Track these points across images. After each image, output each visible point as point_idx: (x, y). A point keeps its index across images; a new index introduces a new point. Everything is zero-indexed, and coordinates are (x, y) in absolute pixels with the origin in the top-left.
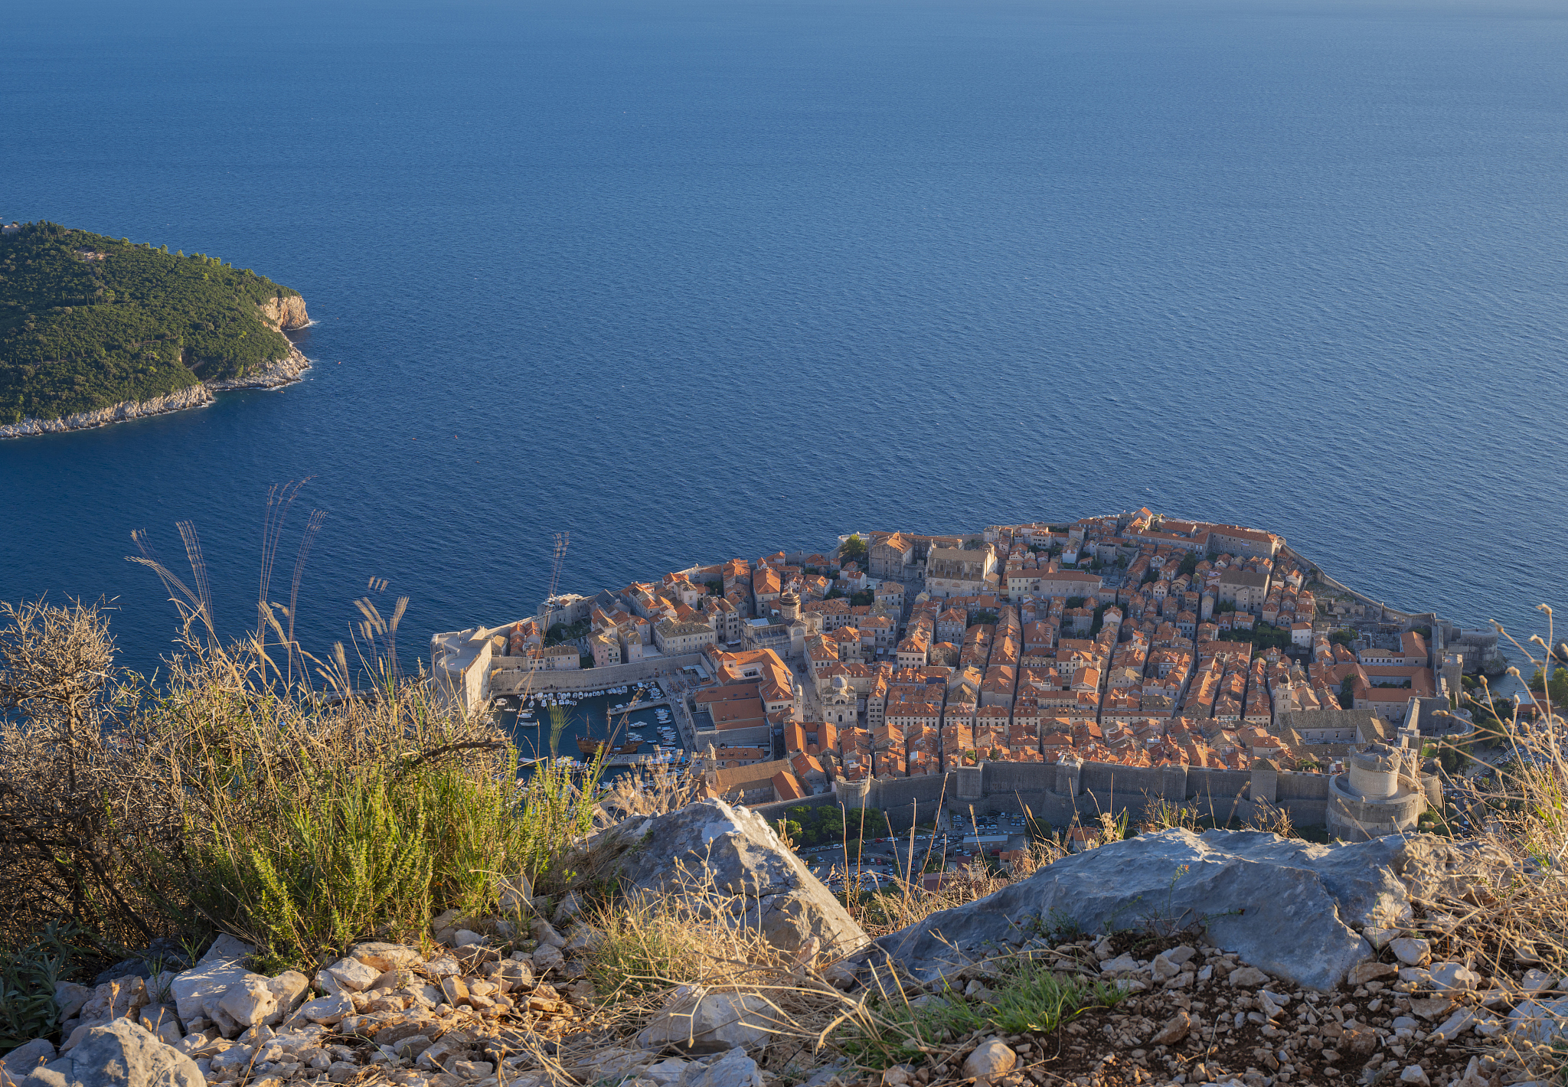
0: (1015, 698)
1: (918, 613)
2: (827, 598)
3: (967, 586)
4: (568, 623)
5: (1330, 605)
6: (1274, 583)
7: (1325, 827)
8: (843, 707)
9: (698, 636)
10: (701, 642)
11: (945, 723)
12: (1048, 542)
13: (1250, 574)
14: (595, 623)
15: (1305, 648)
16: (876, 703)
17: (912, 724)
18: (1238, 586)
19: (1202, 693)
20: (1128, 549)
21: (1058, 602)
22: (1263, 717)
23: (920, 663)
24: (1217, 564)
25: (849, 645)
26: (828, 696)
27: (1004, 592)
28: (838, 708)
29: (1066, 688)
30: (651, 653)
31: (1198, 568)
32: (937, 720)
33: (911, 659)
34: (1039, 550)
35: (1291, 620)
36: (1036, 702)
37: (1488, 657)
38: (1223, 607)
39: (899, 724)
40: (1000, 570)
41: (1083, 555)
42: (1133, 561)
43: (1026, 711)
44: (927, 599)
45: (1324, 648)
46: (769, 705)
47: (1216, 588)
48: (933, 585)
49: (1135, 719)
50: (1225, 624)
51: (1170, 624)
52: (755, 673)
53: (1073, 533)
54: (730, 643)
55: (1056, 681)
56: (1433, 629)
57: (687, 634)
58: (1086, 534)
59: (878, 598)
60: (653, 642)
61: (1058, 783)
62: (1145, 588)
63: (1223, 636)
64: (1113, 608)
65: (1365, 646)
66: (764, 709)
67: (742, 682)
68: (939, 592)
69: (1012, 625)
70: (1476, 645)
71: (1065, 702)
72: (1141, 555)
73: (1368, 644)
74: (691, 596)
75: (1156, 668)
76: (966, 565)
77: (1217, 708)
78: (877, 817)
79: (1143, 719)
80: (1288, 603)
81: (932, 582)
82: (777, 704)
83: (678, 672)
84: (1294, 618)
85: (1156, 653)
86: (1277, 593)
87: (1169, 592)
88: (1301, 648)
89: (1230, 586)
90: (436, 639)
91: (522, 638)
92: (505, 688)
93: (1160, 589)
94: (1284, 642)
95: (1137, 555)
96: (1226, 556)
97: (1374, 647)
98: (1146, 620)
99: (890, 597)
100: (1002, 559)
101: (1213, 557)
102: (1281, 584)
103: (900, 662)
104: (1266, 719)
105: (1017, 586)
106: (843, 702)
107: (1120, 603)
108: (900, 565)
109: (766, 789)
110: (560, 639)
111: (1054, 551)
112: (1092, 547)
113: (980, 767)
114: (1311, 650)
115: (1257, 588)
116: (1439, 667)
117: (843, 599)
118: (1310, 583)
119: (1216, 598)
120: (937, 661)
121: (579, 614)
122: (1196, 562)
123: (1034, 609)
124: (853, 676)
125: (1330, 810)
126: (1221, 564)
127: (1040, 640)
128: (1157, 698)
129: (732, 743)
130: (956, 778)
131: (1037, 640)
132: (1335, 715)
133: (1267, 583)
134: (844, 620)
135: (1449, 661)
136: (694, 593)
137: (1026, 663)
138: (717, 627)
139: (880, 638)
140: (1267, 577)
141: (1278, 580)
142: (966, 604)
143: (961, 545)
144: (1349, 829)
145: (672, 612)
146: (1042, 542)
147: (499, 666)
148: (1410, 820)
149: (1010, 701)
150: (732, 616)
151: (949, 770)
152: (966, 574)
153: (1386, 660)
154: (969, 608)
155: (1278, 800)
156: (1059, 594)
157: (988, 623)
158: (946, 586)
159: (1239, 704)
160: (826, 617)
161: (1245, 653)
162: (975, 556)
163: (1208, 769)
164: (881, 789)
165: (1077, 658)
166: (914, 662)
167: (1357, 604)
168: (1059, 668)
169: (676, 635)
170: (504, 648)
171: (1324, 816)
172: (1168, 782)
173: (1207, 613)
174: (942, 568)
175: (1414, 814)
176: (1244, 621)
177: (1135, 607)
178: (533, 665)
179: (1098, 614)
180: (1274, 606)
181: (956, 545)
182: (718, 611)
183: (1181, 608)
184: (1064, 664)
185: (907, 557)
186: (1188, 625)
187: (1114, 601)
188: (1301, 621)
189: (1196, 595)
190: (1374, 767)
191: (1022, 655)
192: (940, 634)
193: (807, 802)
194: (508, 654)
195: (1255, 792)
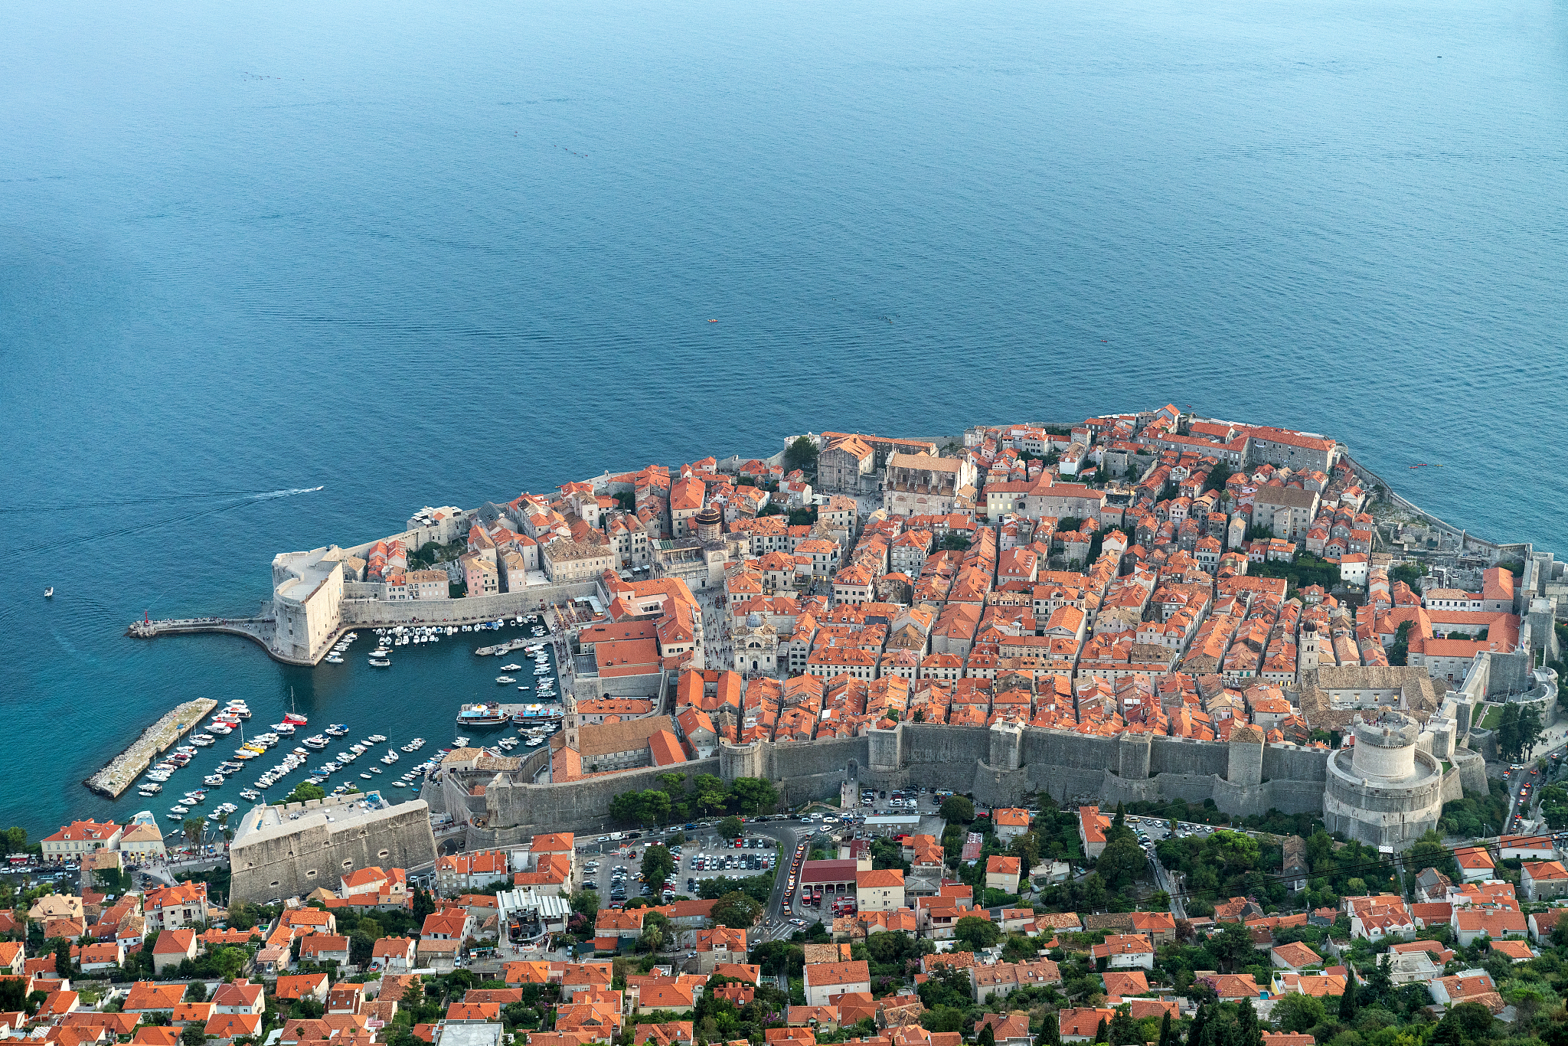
0: (973, 644)
1: (870, 534)
2: (761, 514)
3: (934, 505)
4: (443, 542)
5: (1396, 531)
6: (1325, 503)
7: (1321, 815)
8: (758, 653)
9: (594, 560)
10: (598, 567)
11: (882, 674)
12: (1046, 447)
13: (1296, 491)
15: (1361, 587)
16: (798, 647)
17: (833, 674)
18: (1277, 507)
19: (1211, 641)
20: (1144, 458)
21: (1047, 523)
22: (1286, 675)
23: (862, 598)
24: (1254, 478)
25: (779, 575)
26: (740, 638)
27: (981, 509)
28: (751, 653)
29: (1040, 633)
30: (536, 580)
31: (1231, 481)
32: (872, 670)
33: (850, 592)
34: (1032, 457)
35: (1342, 550)
36: (997, 651)
38: (1257, 532)
39: (817, 673)
40: (981, 485)
41: (1087, 464)
42: (1148, 473)
43: (983, 661)
44: (884, 518)
45: (1380, 587)
46: (665, 648)
47: (1249, 507)
48: (894, 500)
49: (1121, 674)
50: (1258, 556)
51: (1185, 554)
52: (657, 607)
53: (1075, 436)
54: (637, 569)
55: (1026, 624)
56: (1528, 563)
57: (579, 557)
58: (1093, 438)
59: (823, 516)
60: (541, 567)
61: (992, 752)
62: (1162, 506)
63: (1253, 569)
64: (1116, 533)
65: (1435, 585)
66: (660, 654)
67: (639, 618)
68: (900, 510)
69: (987, 548)
71: (1034, 651)
72: (1159, 465)
73: (1440, 583)
74: (590, 513)
75: (1159, 609)
76: (934, 475)
77: (1226, 661)
78: (767, 788)
79: (1130, 673)
80: (1341, 528)
81: (892, 496)
82: (675, 646)
83: (570, 604)
84: (1347, 547)
85: (1163, 589)
86: (1328, 515)
87: (1190, 512)
88: (1354, 586)
89: (1267, 506)
90: (280, 559)
91: (382, 560)
92: (360, 620)
93: (1178, 510)
94: (1329, 577)
95: (1154, 464)
96: (1267, 467)
97: (1449, 586)
98: (1156, 547)
99: (837, 515)
100: (983, 469)
101: (1251, 468)
102: (1334, 504)
103: (838, 597)
104: (1287, 677)
105: (998, 505)
106: (758, 645)
107: (1127, 526)
108: (856, 474)
109: (641, 751)
110: (431, 561)
111: (1051, 460)
112: (1099, 454)
113: (898, 730)
114: (1366, 588)
115: (1301, 510)
116: (1526, 613)
117: (779, 517)
118: (1374, 503)
119: (1249, 521)
120: (886, 596)
121: (458, 532)
122: (1228, 475)
123: (1016, 533)
124: (775, 613)
125: (1327, 795)
126: (1260, 478)
127: (1017, 571)
128: (1152, 647)
129: (617, 693)
130: (867, 743)
131: (1014, 571)
132: (1375, 673)
133: (1315, 503)
134: (779, 544)
135: (1538, 605)
136: (594, 508)
137: (995, 599)
138: (621, 550)
139: (820, 566)
140: (1317, 496)
141: (1330, 499)
142: (932, 525)
143: (934, 450)
144: (1348, 818)
145: (565, 531)
146: (1036, 448)
147: (353, 593)
148: (1427, 809)
149: (967, 647)
150: (640, 536)
151: (862, 733)
152: (935, 488)
153: (1459, 603)
154: (936, 530)
155: (1264, 780)
156: (1050, 514)
157: (956, 549)
158: (909, 502)
159: (1256, 656)
160: (755, 538)
161: (1278, 592)
162: (946, 464)
163: (1177, 739)
164: (775, 754)
165: (1059, 595)
166: (854, 597)
167: (1432, 531)
168: (1035, 607)
169: (567, 559)
170: (360, 572)
171: (1321, 801)
172: (1126, 755)
173: (1235, 540)
174: (905, 479)
175: (1434, 801)
176: (1282, 551)
177: (1145, 531)
178: (393, 593)
179: (1097, 540)
180: (1323, 532)
181: (928, 450)
182: (622, 530)
183: (1202, 533)
184: (1042, 602)
185: (866, 465)
186: (1210, 555)
187: (1120, 523)
188: (1355, 551)
189: (1224, 517)
190: (1382, 742)
191: (993, 590)
192: (894, 563)
193: (683, 768)
194: (365, 579)
195: (1235, 769)
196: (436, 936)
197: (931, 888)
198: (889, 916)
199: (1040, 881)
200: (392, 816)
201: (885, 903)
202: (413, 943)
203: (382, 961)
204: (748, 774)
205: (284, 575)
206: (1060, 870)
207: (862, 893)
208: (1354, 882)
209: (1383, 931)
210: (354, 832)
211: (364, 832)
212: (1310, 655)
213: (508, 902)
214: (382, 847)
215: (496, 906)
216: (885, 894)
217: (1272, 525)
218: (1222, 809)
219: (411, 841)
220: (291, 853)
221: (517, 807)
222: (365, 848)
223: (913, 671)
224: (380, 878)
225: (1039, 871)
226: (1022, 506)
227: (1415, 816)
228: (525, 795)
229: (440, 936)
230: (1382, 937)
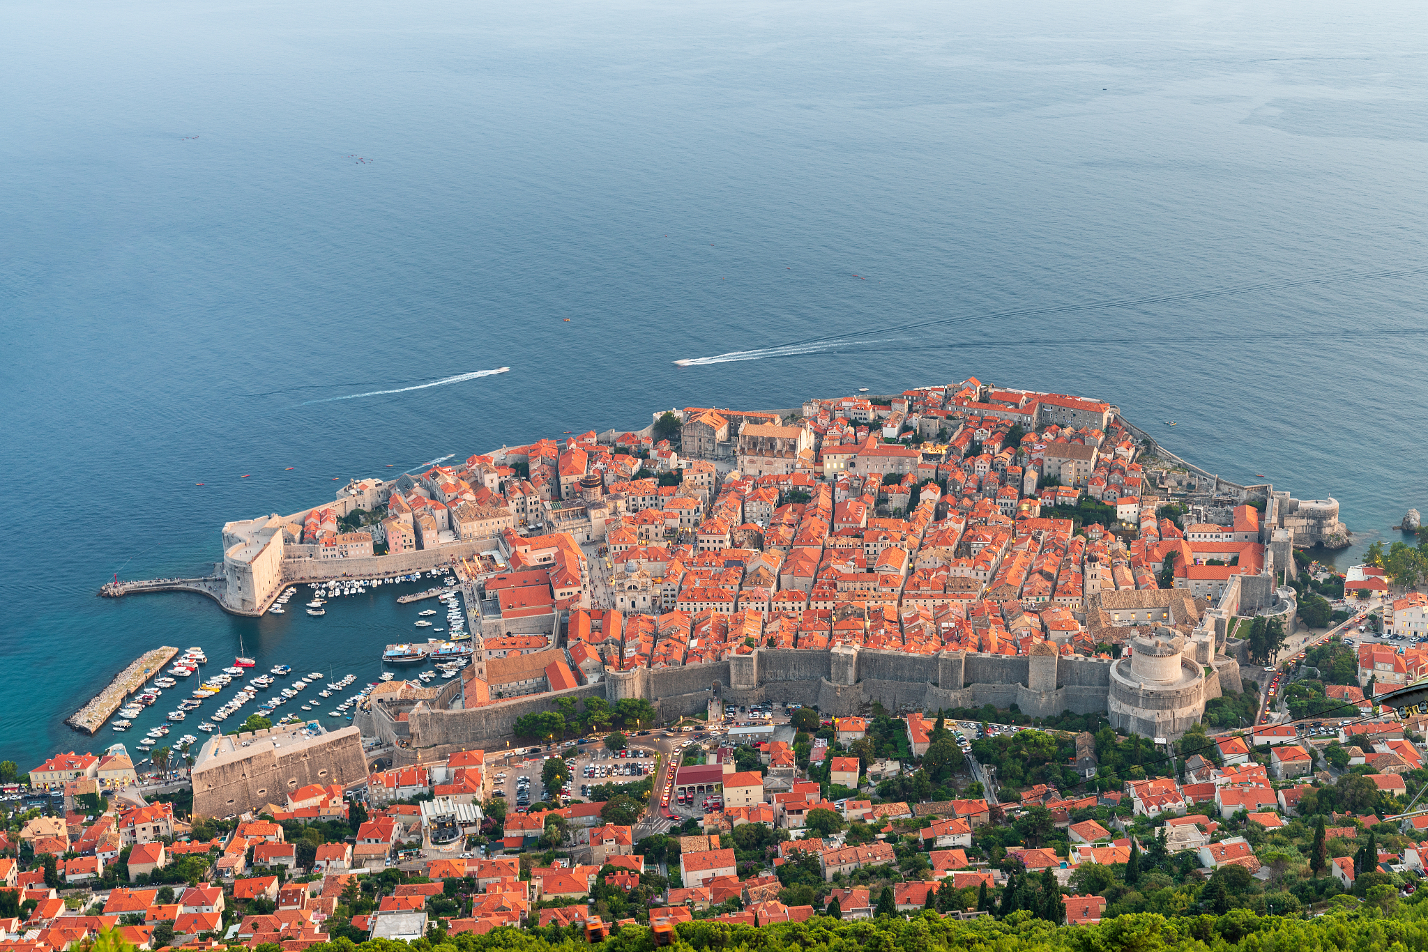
0: (815, 581)
1: (726, 491)
2: (635, 478)
3: (780, 466)
4: (368, 508)
5: (1162, 477)
6: (1102, 456)
7: (1107, 714)
8: (635, 594)
9: (495, 520)
10: (499, 526)
11: (740, 609)
12: (871, 416)
13: (1077, 446)
14: (392, 509)
15: (1134, 524)
16: (669, 588)
17: (698, 610)
18: (1063, 460)
19: (1011, 573)
20: (952, 422)
21: (873, 479)
22: (1074, 599)
23: (721, 545)
24: (1044, 437)
25: (651, 528)
26: (620, 581)
27: (818, 469)
28: (630, 594)
29: (870, 571)
30: (446, 538)
31: (1024, 440)
32: (731, 605)
33: (711, 541)
34: (860, 424)
35: (1118, 494)
36: (835, 586)
37: (1327, 531)
38: (1048, 482)
39: (685, 610)
40: (818, 448)
41: (905, 428)
42: (956, 435)
43: (823, 595)
44: (738, 478)
45: (1150, 524)
46: (557, 592)
47: (1040, 461)
48: (746, 463)
49: (939, 602)
50: (1049, 501)
51: (989, 501)
52: (549, 558)
53: (895, 406)
54: (532, 527)
55: (860, 563)
56: (1269, 500)
57: (482, 518)
58: (910, 407)
59: (687, 477)
60: (451, 527)
61: (833, 671)
62: (968, 462)
63: (1045, 512)
64: (931, 485)
65: (1195, 521)
66: (553, 597)
67: (535, 568)
68: (751, 471)
69: (824, 500)
70: (1314, 518)
71: (866, 585)
72: (965, 428)
73: (1198, 519)
74: (491, 481)
75: (969, 548)
76: (778, 441)
77: (1025, 589)
78: (646, 707)
79: (946, 601)
80: (1116, 476)
81: (744, 460)
82: (566, 590)
83: (476, 558)
84: (1122, 492)
85: (971, 531)
86: (1105, 466)
87: (992, 466)
88: (1128, 524)
89: (1055, 459)
90: (228, 527)
91: (316, 525)
92: (298, 577)
93: (982, 466)
94: (1107, 517)
95: (961, 427)
96: (1054, 427)
97: (1206, 521)
98: (964, 496)
99: (699, 477)
100: (820, 435)
101: (1041, 428)
102: (1110, 456)
103: (701, 545)
104: (1076, 601)
105: (833, 464)
106: (635, 588)
107: (940, 479)
108: (714, 442)
109: (539, 680)
110: (358, 524)
111: (876, 426)
112: (915, 420)
113: (754, 655)
114: (1138, 525)
115: (1083, 462)
116: (1269, 542)
117: (650, 480)
118: (1142, 455)
119: (1041, 472)
120: (742, 543)
121: (380, 500)
122: (1022, 435)
123: (848, 487)
124: (649, 560)
125: (1111, 697)
126: (1048, 436)
127: (850, 519)
128: (963, 579)
129: (518, 631)
130: (729, 666)
131: (847, 519)
132: (1147, 595)
133: (1094, 456)
134: (651, 502)
135: (1279, 535)
136: (495, 476)
137: (832, 544)
138: (518, 511)
139: (685, 520)
140: (1096, 450)
141: (1106, 452)
142: (778, 483)
143: (778, 420)
144: (1129, 716)
145: (470, 496)
146: (863, 416)
147: (292, 554)
148: (1193, 706)
149: (810, 584)
150: (534, 499)
151: (724, 658)
152: (779, 452)
153: (1214, 535)
154: (781, 487)
155: (1059, 687)
156: (876, 471)
157: (798, 502)
158: (759, 464)
159: (1049, 584)
160: (631, 498)
161: (1067, 531)
162: (788, 432)
163: (986, 655)
164: (652, 679)
165: (885, 538)
166: (715, 545)
167: (1190, 476)
168: (866, 549)
169: (473, 520)
170: (297, 536)
171: (1106, 702)
172: (944, 669)
173: (1030, 488)
174: (755, 445)
175: (1198, 700)
176: (1069, 496)
177: (955, 483)
178: (325, 553)
179: (916, 492)
180: (1102, 479)
181: (773, 420)
182: (519, 494)
183: (1002, 483)
184: (871, 544)
185: (722, 434)
186: (1009, 502)
187: (934, 477)
188: (1128, 495)
189: (1020, 470)
190: (1155, 651)
191: (831, 535)
192: (747, 515)
193: (575, 693)
194: (302, 542)
195: (1035, 677)
196: (369, 841)
197: (785, 786)
198: (751, 811)
199: (876, 777)
200: (329, 741)
201: (747, 800)
202: (349, 848)
203: (323, 863)
204: (629, 696)
205: (232, 540)
206: (892, 767)
207: (729, 792)
208: (1136, 769)
209: (1160, 809)
210: (298, 755)
211: (305, 756)
212: (1094, 581)
213: (430, 810)
214: (321, 768)
215: (420, 814)
216: (747, 792)
217: (1060, 475)
218: (1024, 711)
219: (346, 761)
220: (244, 775)
221: (436, 729)
222: (307, 769)
223: (766, 605)
224: (321, 793)
225: (874, 768)
226: (853, 465)
227: (1183, 712)
228: (442, 720)
229: (373, 841)
230: (1159, 813)
